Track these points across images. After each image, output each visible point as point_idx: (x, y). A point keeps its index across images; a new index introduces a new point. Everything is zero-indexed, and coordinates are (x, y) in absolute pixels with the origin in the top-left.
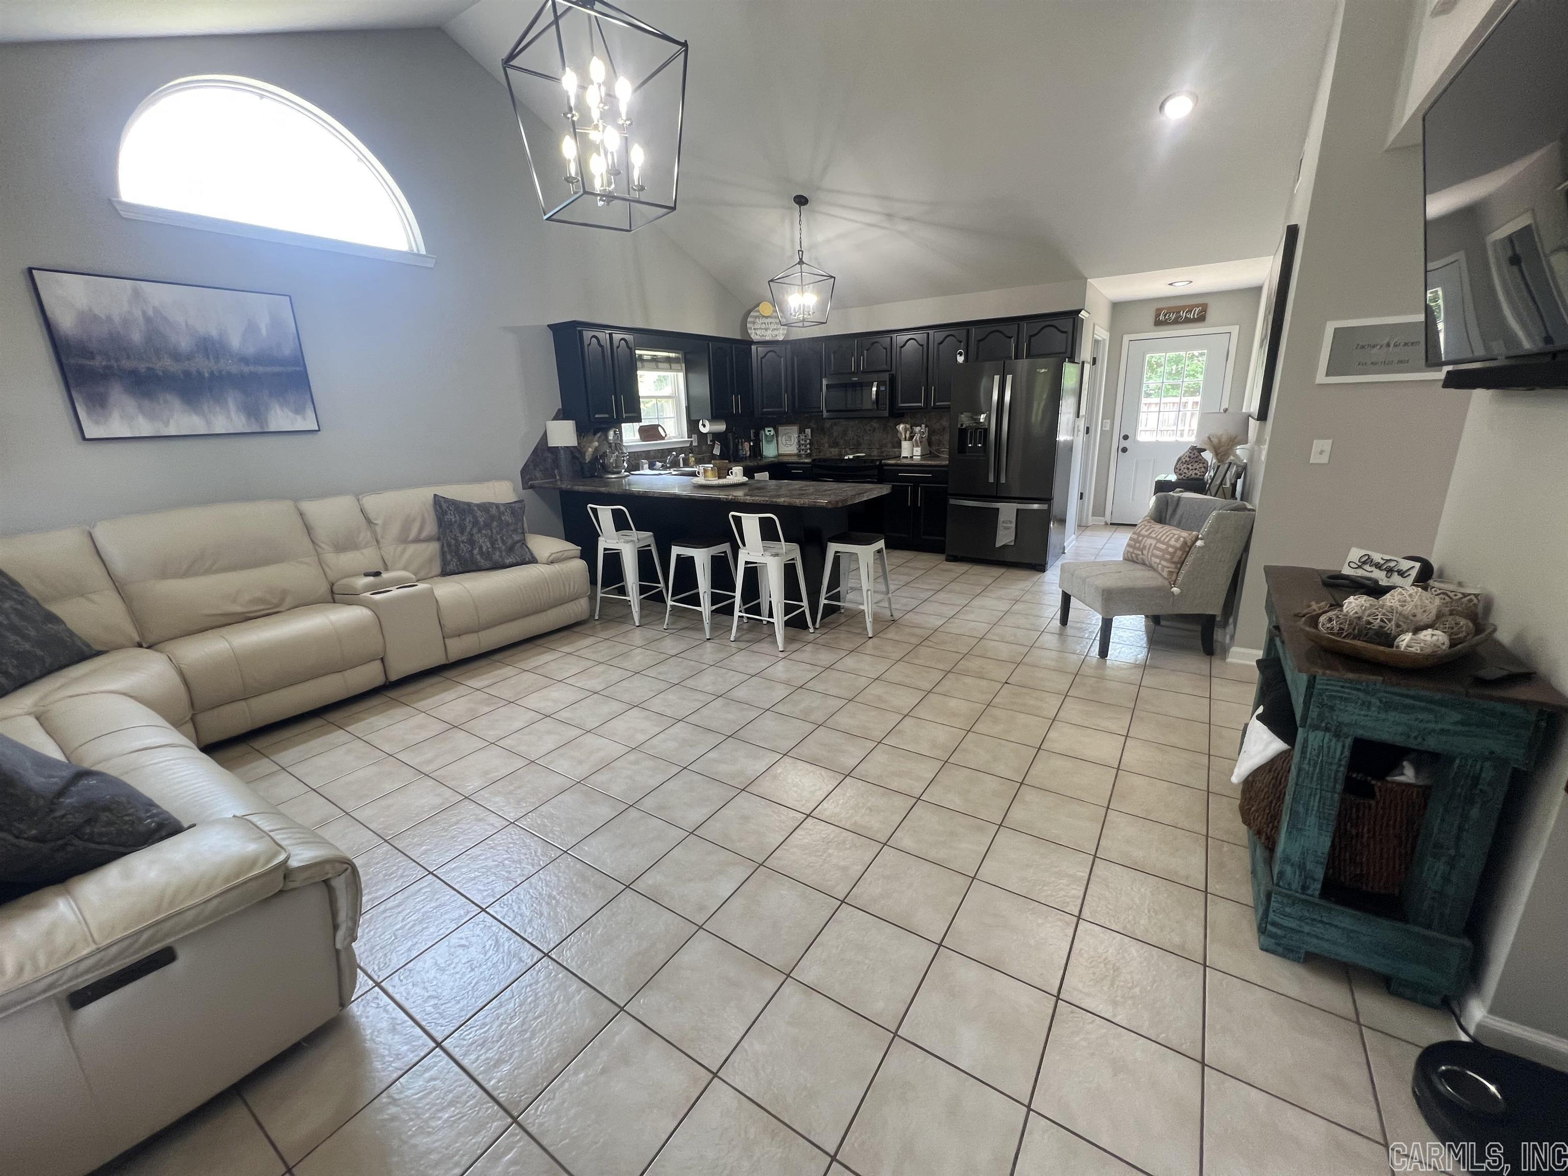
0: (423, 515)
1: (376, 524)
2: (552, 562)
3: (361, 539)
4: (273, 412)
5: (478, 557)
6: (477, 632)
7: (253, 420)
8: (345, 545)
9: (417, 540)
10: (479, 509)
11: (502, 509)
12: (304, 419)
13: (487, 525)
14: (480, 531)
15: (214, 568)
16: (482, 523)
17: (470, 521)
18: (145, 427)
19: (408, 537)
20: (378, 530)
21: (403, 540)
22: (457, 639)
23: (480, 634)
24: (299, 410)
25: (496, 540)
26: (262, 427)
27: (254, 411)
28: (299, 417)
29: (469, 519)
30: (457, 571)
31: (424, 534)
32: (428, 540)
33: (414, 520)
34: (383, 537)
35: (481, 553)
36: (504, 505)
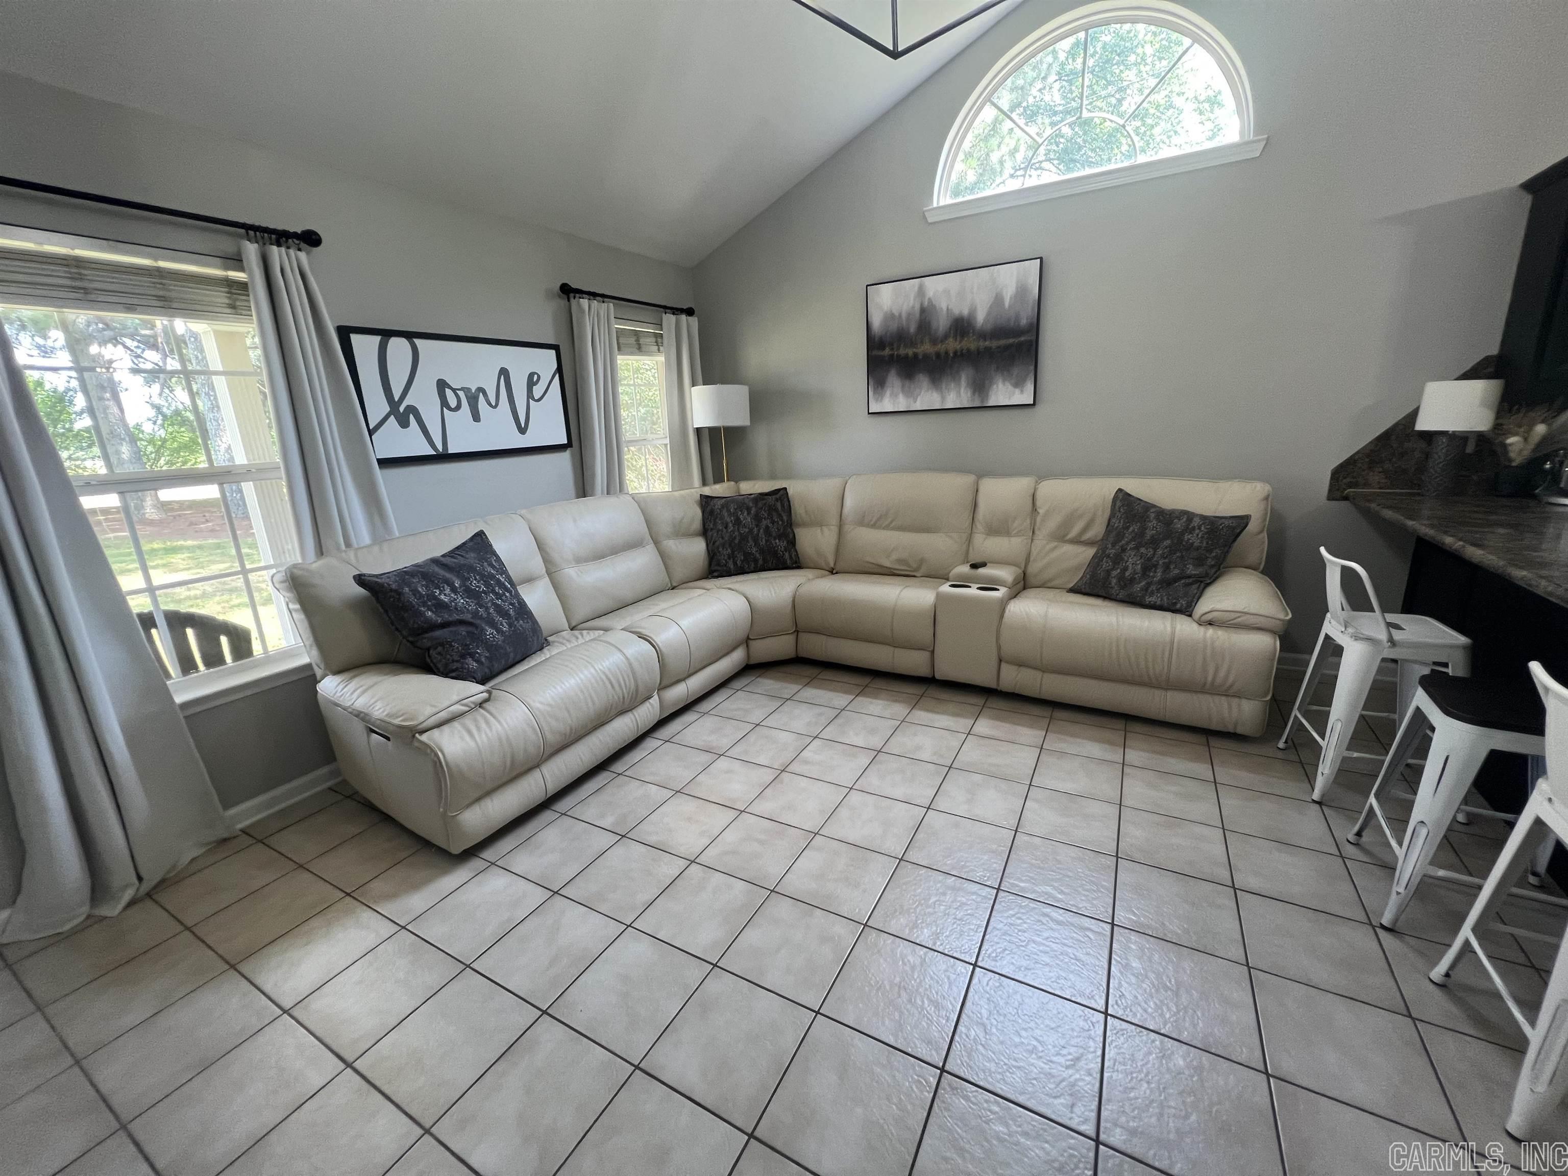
0: (1095, 514)
1: (1038, 513)
2: (1210, 623)
3: (1015, 525)
4: (995, 386)
5: (1114, 581)
6: (1043, 672)
7: (977, 395)
8: (998, 529)
9: (1076, 541)
10: (1157, 518)
11: (1196, 522)
12: (1022, 392)
13: (1154, 542)
14: (1137, 548)
15: (891, 526)
16: (1148, 537)
17: (1133, 531)
18: (902, 404)
19: (1067, 535)
20: (1039, 519)
21: (1060, 537)
22: (1015, 668)
23: (1046, 675)
24: (1019, 384)
25: (1155, 566)
26: (982, 402)
27: (980, 387)
28: (1017, 391)
29: (1135, 527)
30: (1083, 590)
31: (1089, 535)
32: (1090, 543)
33: (1081, 516)
34: (1039, 529)
35: (1121, 578)
36: (1204, 518)
